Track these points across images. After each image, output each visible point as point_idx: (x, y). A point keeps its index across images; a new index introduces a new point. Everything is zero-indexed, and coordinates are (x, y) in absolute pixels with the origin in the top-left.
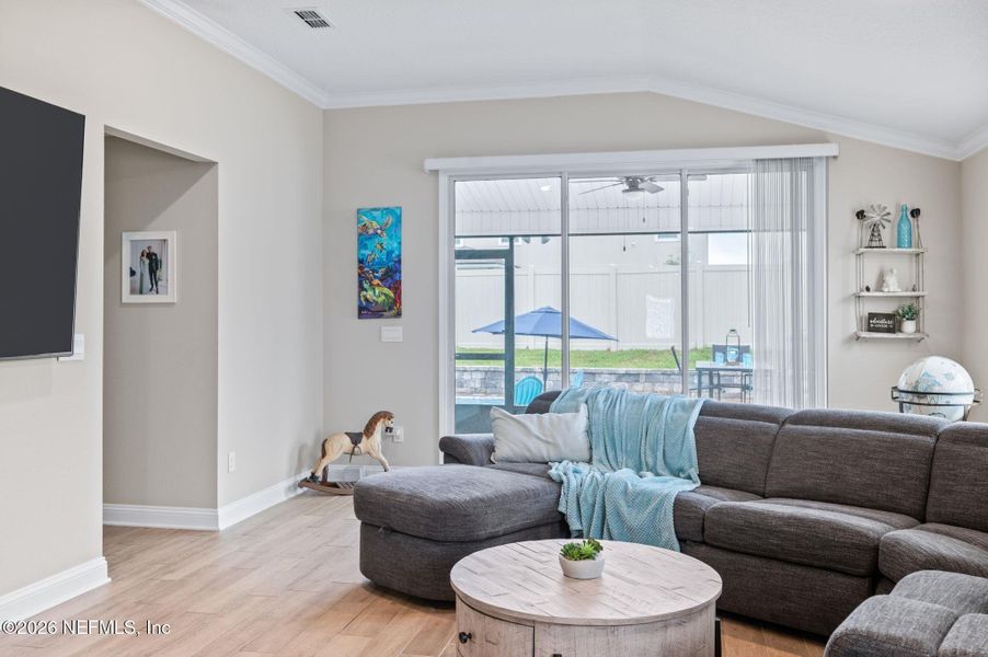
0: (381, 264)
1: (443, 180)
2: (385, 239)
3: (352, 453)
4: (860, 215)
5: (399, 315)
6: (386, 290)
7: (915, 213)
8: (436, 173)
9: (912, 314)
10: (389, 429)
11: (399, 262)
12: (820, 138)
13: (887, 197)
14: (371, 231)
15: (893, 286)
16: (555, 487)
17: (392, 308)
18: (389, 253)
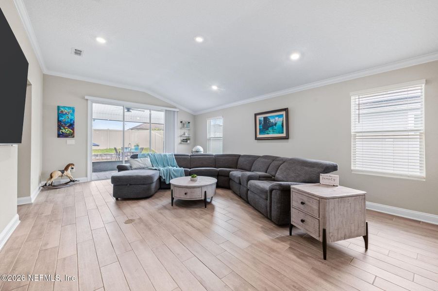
0: (68, 122)
1: (89, 102)
2: (70, 116)
3: (62, 176)
4: (181, 122)
5: (74, 137)
6: (70, 130)
7: (189, 123)
8: (87, 100)
9: (189, 139)
10: (72, 168)
11: (74, 122)
12: (175, 107)
13: (185, 120)
14: (64, 113)
15: (187, 135)
16: (158, 171)
17: (72, 135)
18: (71, 120)
